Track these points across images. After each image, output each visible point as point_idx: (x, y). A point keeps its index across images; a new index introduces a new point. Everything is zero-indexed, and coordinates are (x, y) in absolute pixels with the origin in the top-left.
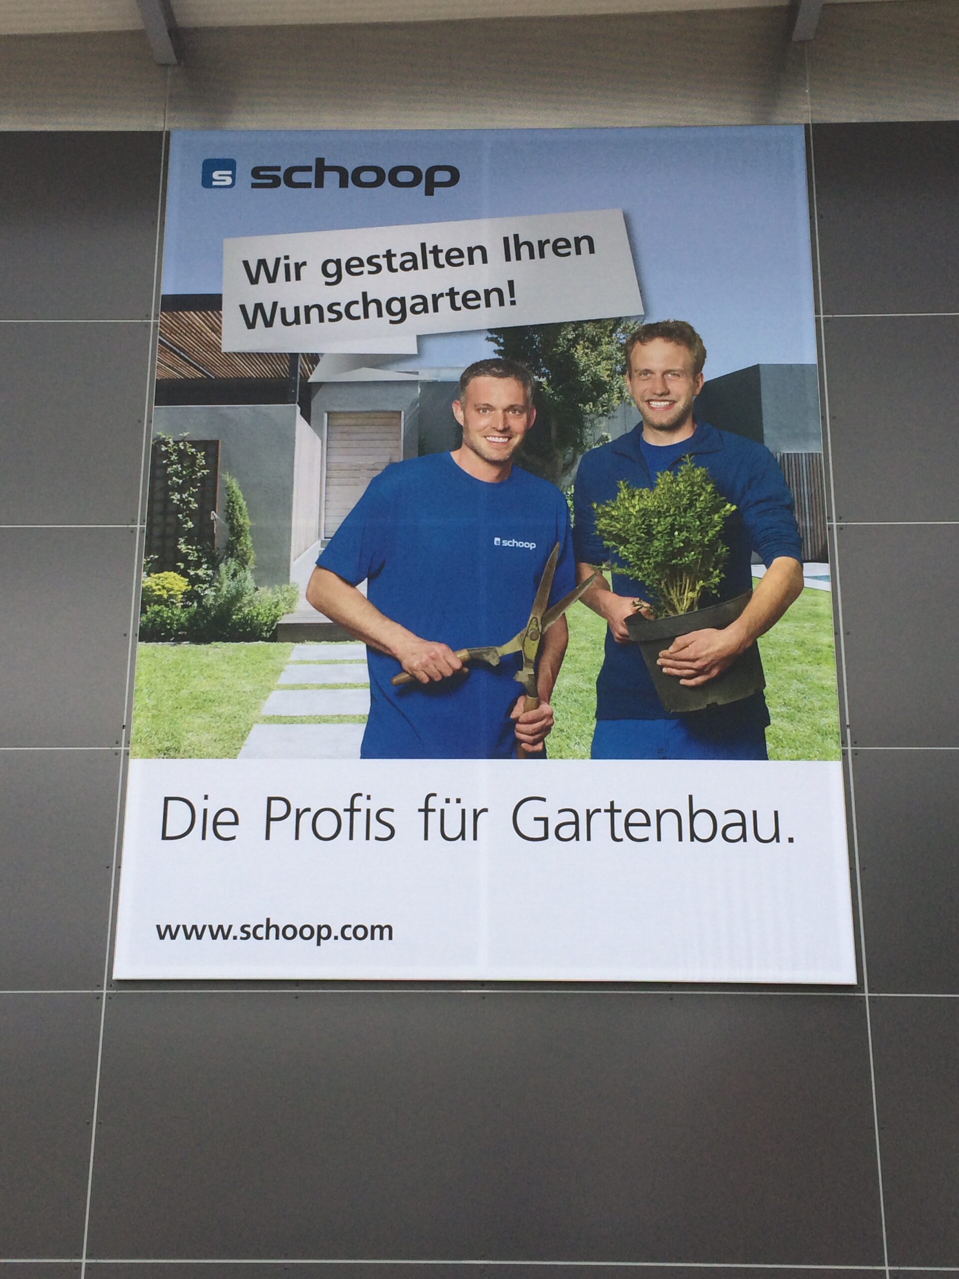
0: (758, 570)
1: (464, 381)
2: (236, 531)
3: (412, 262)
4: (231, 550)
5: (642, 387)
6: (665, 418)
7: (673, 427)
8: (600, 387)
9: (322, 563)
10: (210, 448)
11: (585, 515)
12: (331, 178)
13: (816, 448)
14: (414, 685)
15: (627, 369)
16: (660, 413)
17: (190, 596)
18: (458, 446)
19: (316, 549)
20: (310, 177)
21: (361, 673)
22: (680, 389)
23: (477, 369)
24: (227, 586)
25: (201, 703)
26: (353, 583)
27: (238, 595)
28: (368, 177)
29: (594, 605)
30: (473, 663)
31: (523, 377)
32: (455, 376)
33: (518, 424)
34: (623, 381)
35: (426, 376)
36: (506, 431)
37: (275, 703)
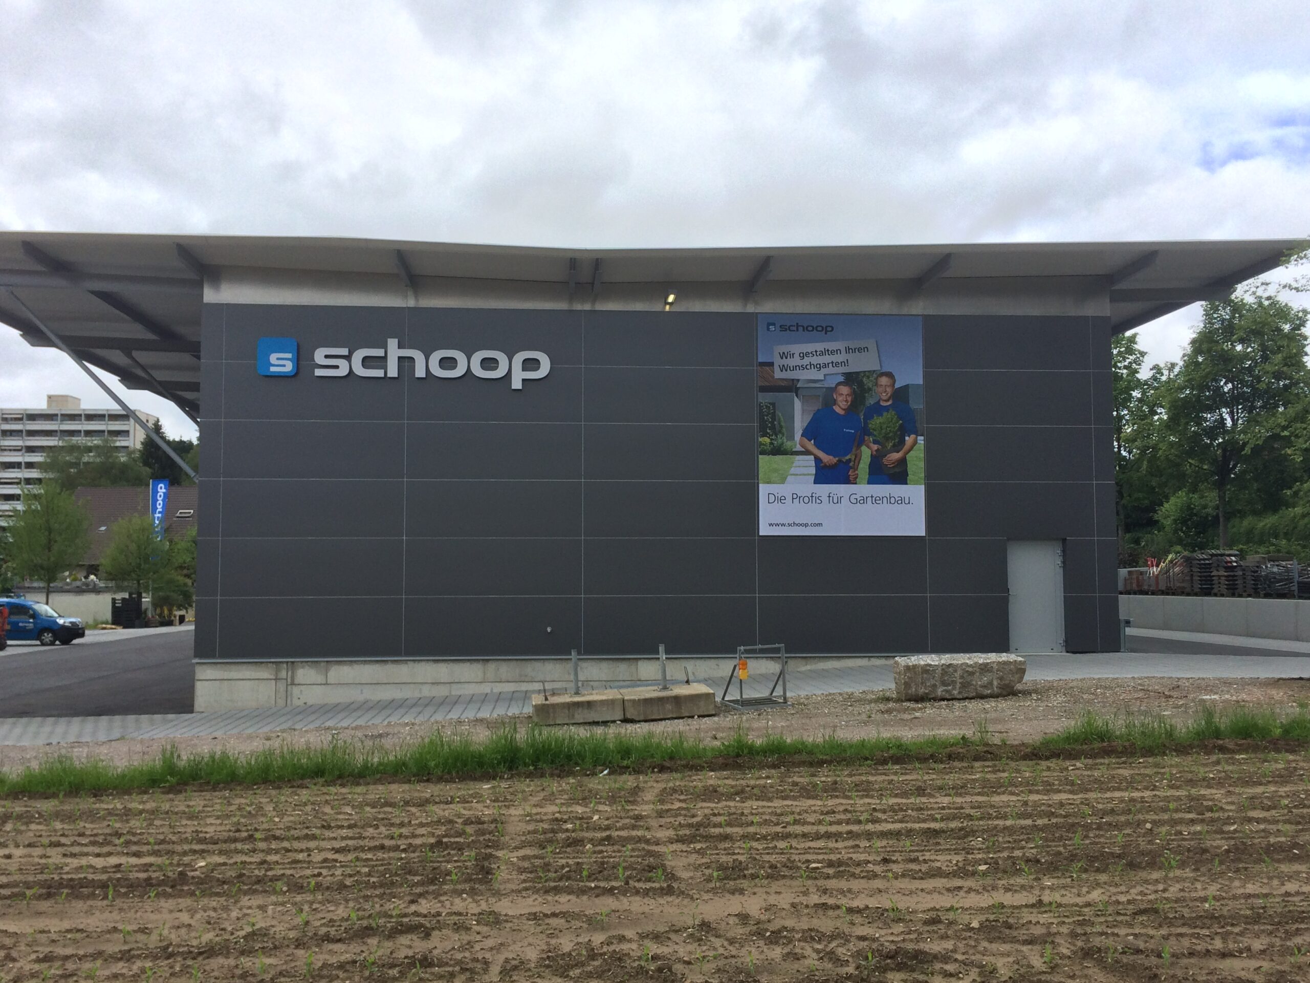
0: (907, 438)
1: (836, 387)
2: (781, 427)
3: (822, 354)
4: (780, 432)
5: (880, 389)
6: (885, 398)
7: (887, 401)
8: (870, 389)
9: (802, 436)
10: (773, 404)
11: (866, 424)
12: (801, 329)
13: (922, 407)
14: (825, 466)
15: (876, 384)
16: (884, 396)
17: (771, 443)
18: (835, 404)
19: (801, 432)
20: (795, 328)
21: (813, 463)
22: (889, 390)
23: (839, 384)
24: (780, 441)
25: (776, 470)
26: (810, 440)
27: (783, 443)
28: (810, 328)
29: (868, 447)
30: (840, 461)
31: (850, 387)
32: (834, 386)
33: (849, 399)
34: (875, 388)
35: (826, 386)
36: (846, 401)
37: (793, 471)
